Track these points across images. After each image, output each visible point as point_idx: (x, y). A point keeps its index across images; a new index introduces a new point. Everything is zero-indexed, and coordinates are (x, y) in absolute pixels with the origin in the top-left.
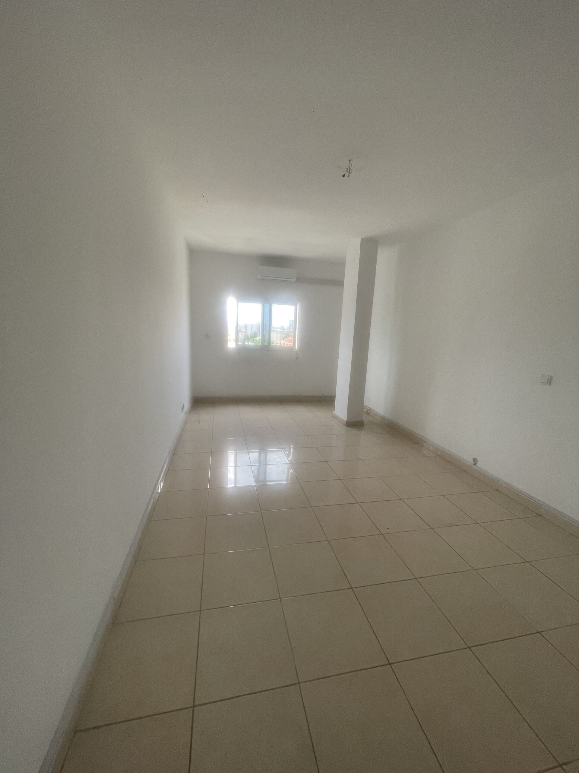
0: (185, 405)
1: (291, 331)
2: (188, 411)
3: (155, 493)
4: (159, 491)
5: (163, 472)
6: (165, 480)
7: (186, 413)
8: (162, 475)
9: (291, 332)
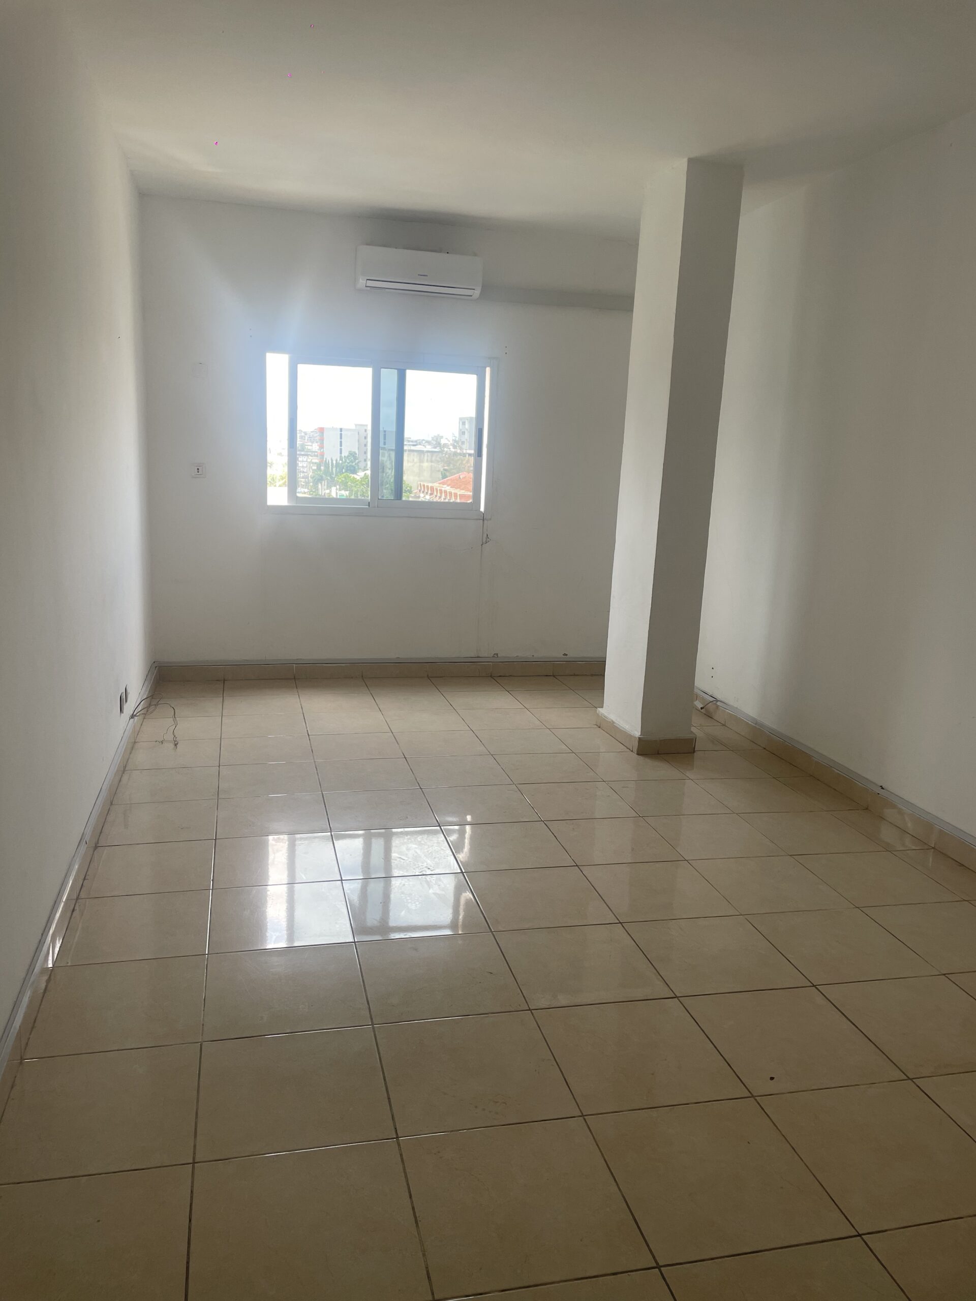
0: (128, 690)
1: (465, 452)
2: (140, 708)
3: (37, 969)
4: (50, 965)
5: (62, 904)
6: (68, 929)
7: (133, 716)
8: (58, 915)
9: (464, 455)
